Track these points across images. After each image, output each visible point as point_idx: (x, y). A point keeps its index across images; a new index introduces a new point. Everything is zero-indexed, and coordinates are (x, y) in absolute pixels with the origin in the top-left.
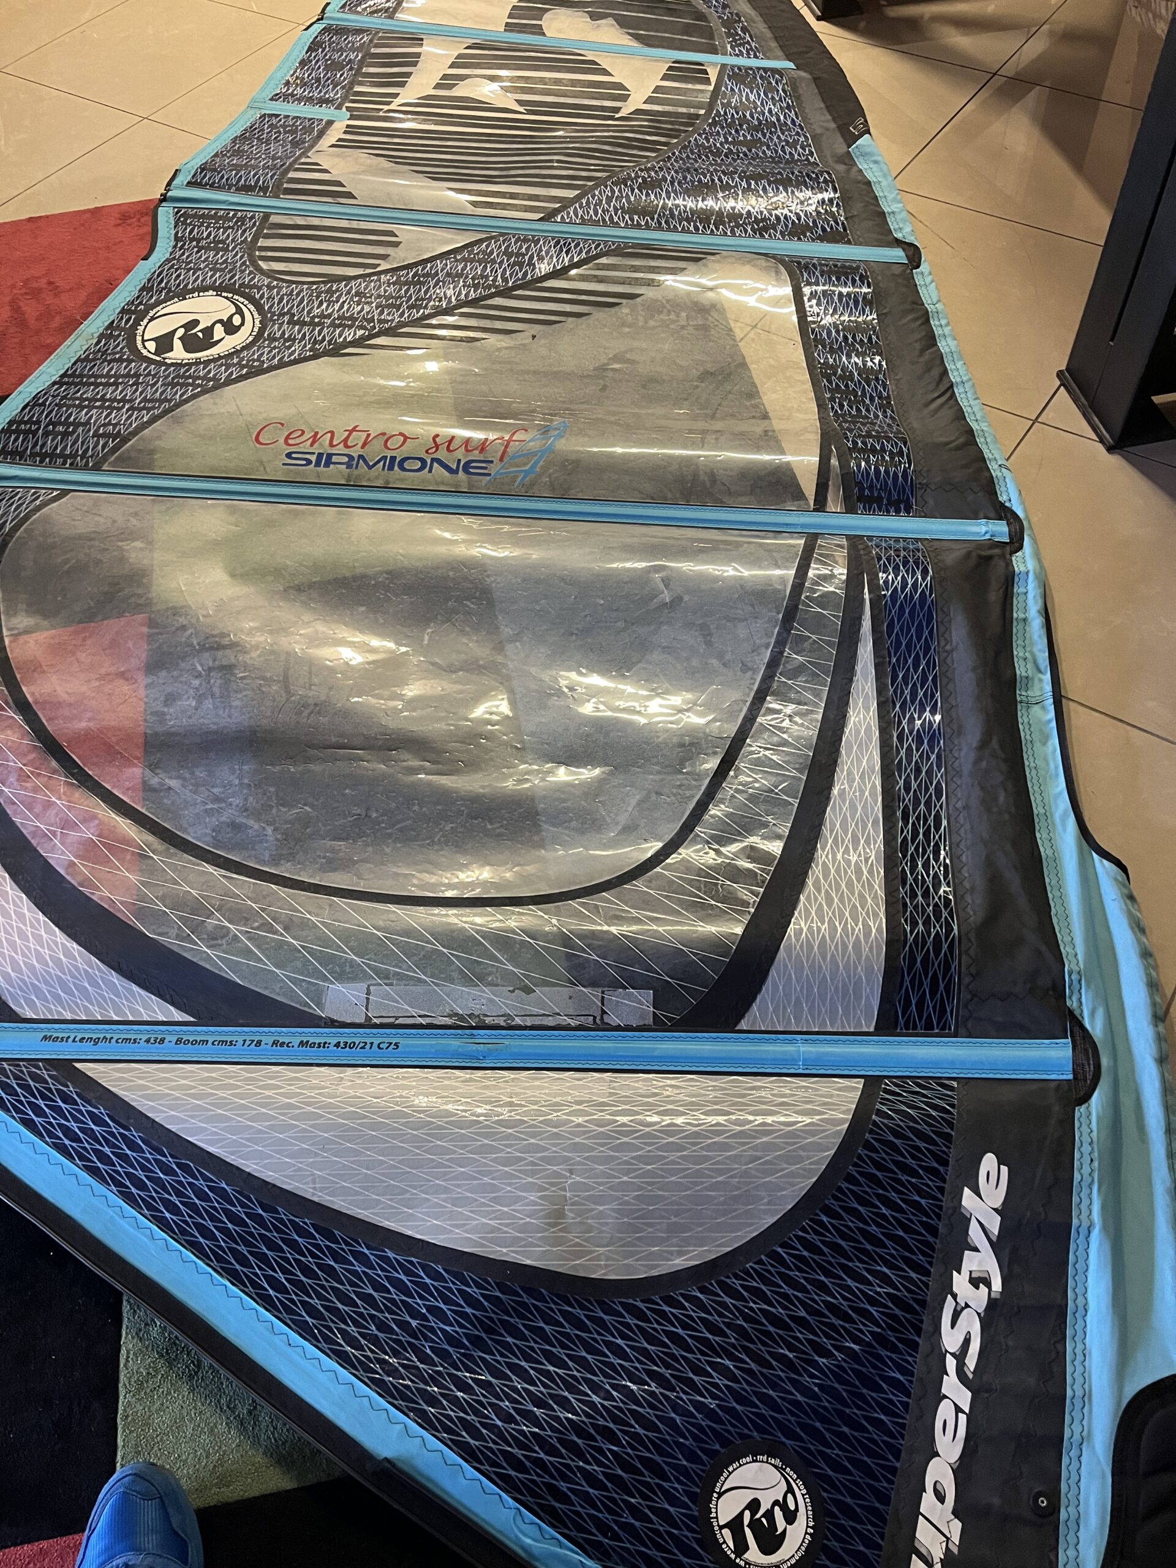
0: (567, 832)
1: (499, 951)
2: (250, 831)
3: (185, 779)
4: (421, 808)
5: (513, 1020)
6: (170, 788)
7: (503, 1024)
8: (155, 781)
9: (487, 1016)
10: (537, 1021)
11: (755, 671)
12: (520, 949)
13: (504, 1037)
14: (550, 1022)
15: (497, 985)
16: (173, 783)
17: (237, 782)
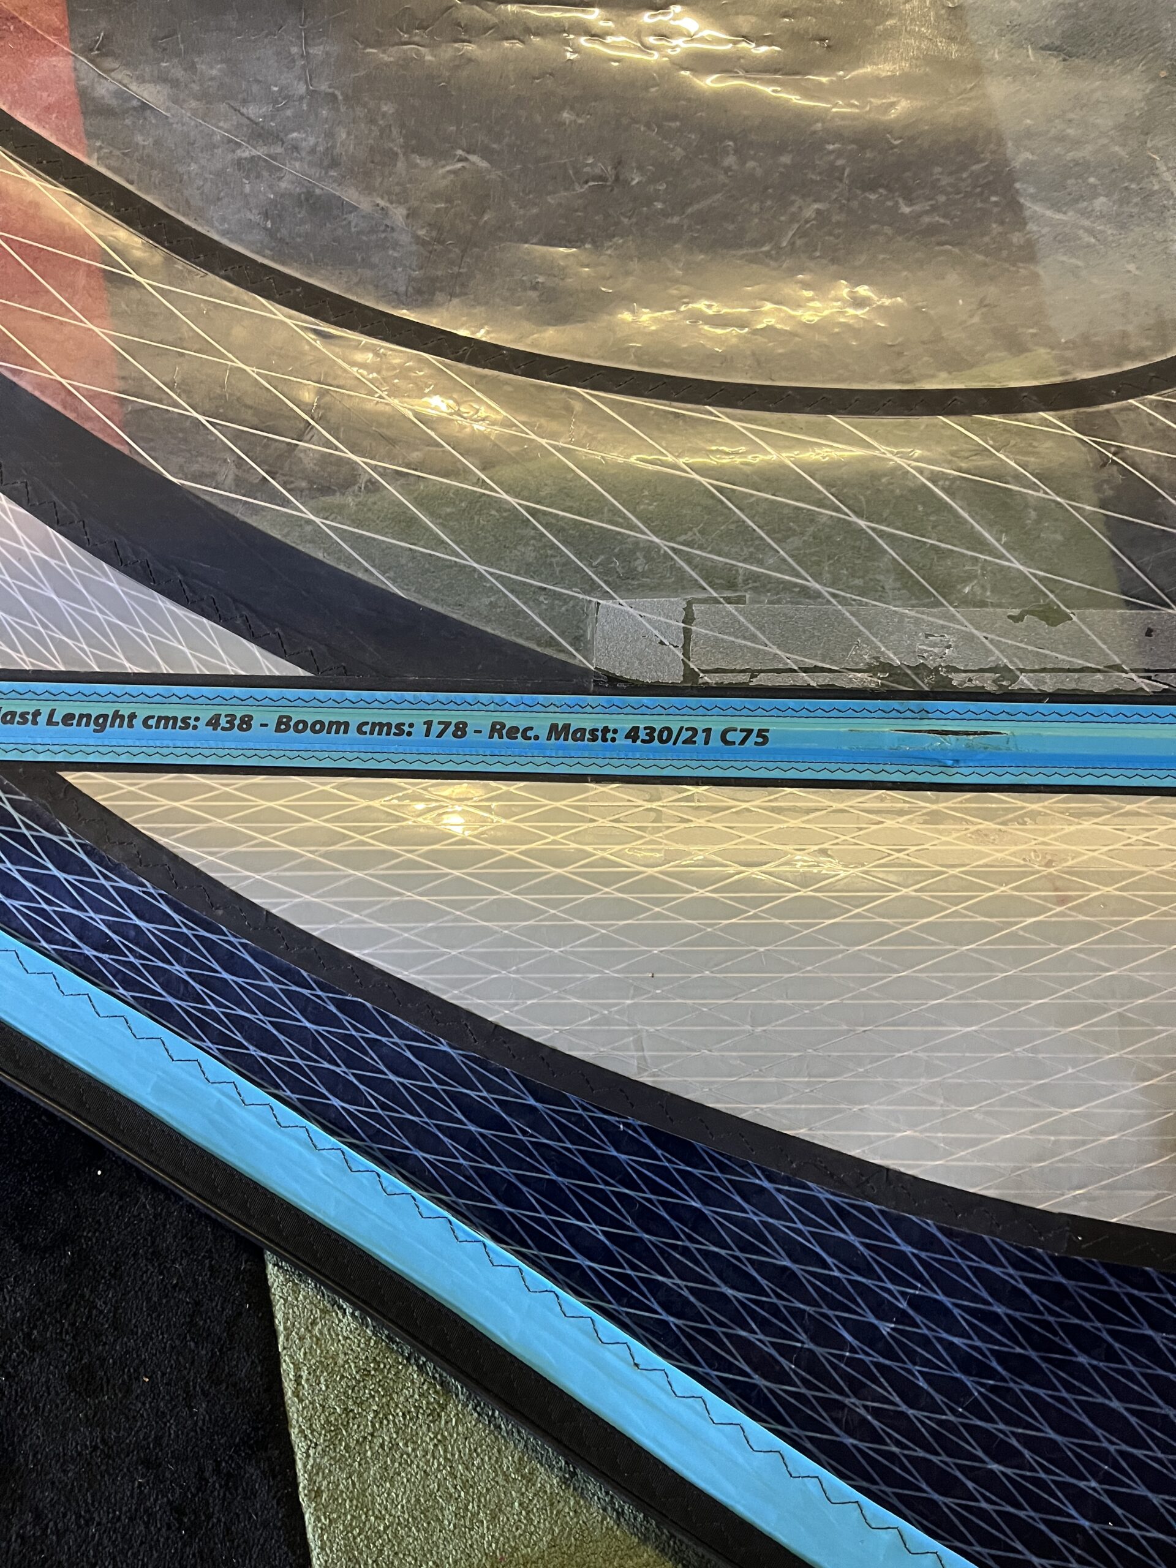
0: (1087, 223)
1: (990, 525)
2: (351, 217)
3: (175, 83)
4: (743, 161)
5: (1015, 679)
6: (144, 106)
7: (990, 687)
8: (104, 89)
9: (957, 670)
10: (1069, 683)
12: (1038, 521)
13: (994, 717)
14: (1098, 683)
15: (983, 604)
16: (149, 93)
17: (302, 89)
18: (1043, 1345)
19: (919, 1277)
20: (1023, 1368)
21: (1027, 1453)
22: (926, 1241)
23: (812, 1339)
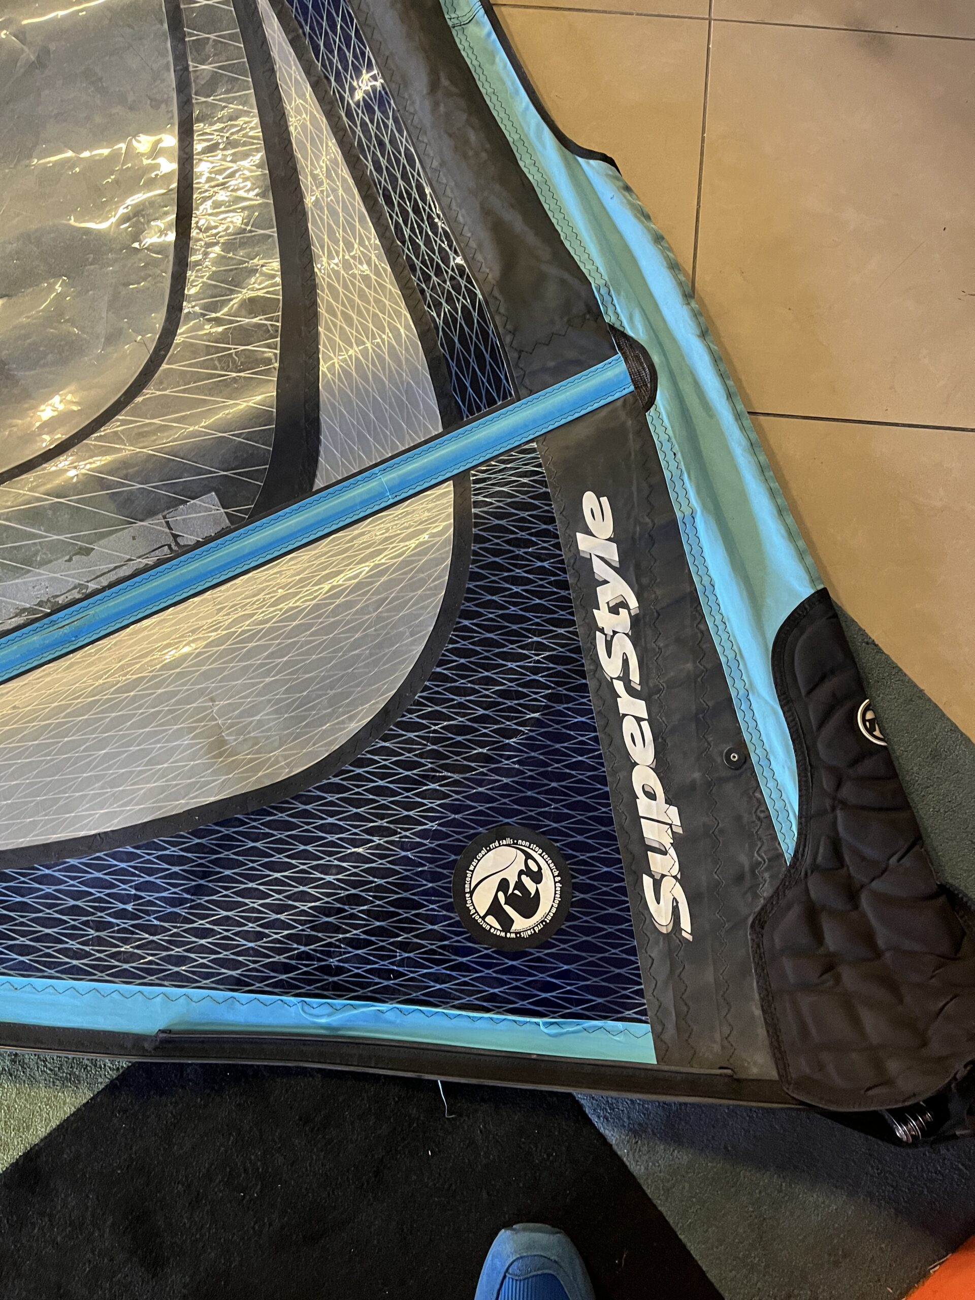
0: (47, 369)
1: (33, 526)
5: (87, 587)
7: (78, 596)
9: (58, 596)
10: (113, 577)
11: (167, 102)
12: (54, 513)
13: (87, 608)
14: (126, 571)
15: (50, 561)
18: (205, 875)
19: (134, 875)
20: (198, 891)
21: (215, 928)
22: (131, 857)
23: (97, 931)
